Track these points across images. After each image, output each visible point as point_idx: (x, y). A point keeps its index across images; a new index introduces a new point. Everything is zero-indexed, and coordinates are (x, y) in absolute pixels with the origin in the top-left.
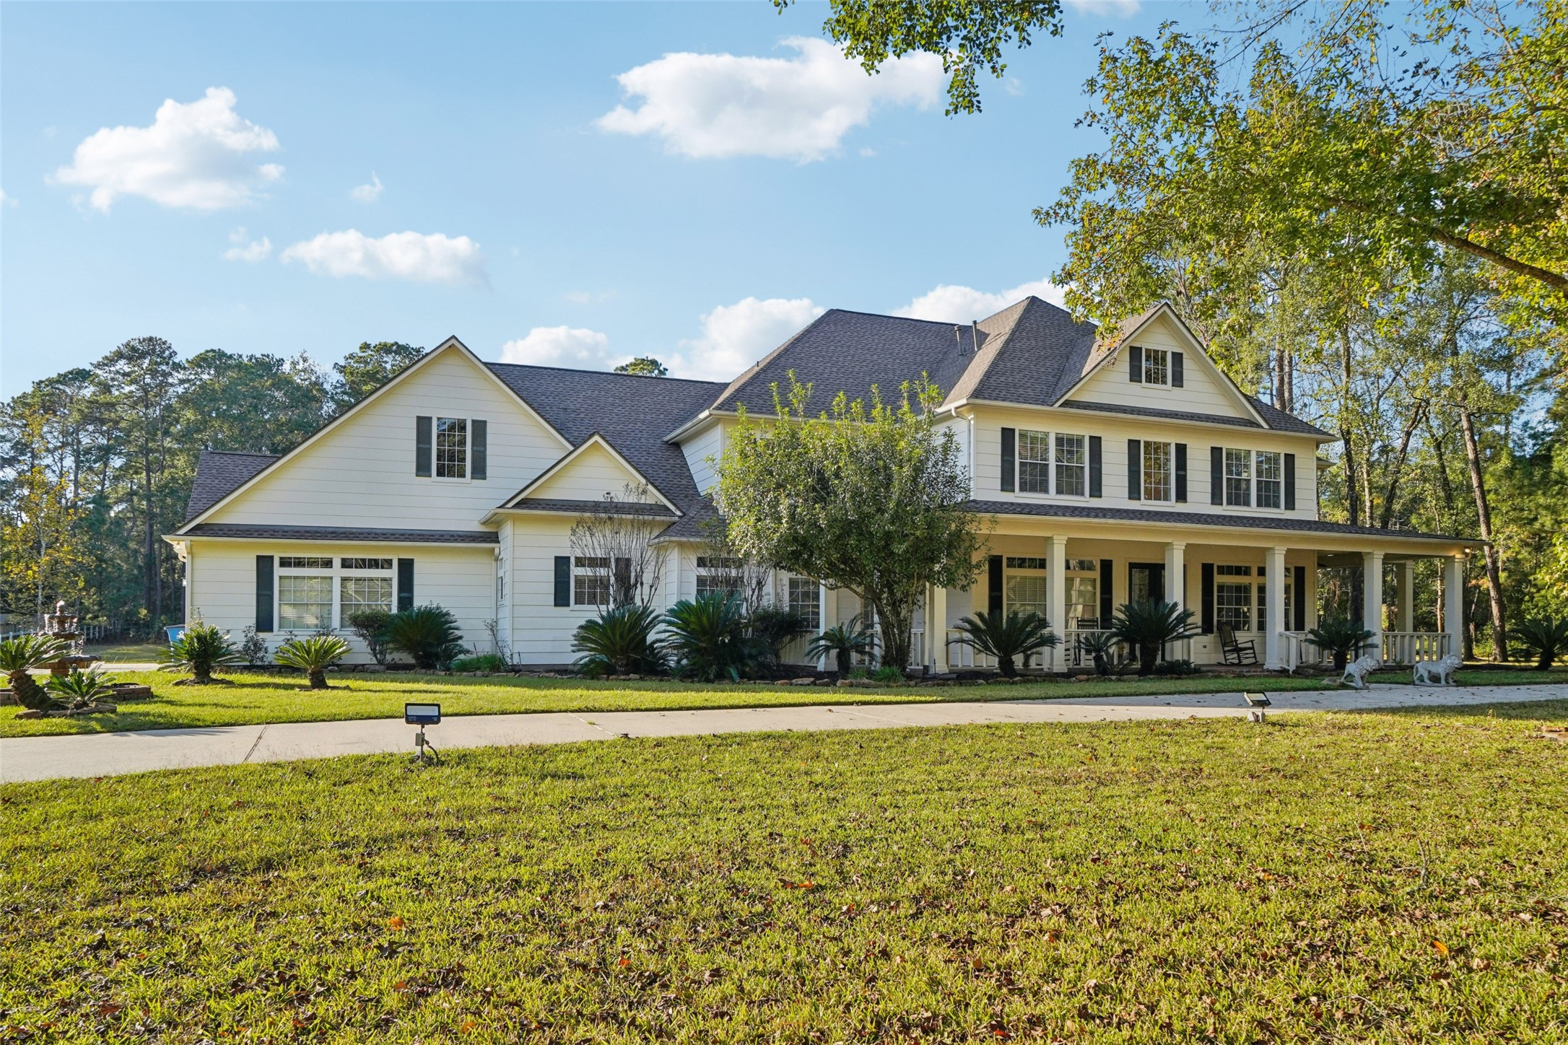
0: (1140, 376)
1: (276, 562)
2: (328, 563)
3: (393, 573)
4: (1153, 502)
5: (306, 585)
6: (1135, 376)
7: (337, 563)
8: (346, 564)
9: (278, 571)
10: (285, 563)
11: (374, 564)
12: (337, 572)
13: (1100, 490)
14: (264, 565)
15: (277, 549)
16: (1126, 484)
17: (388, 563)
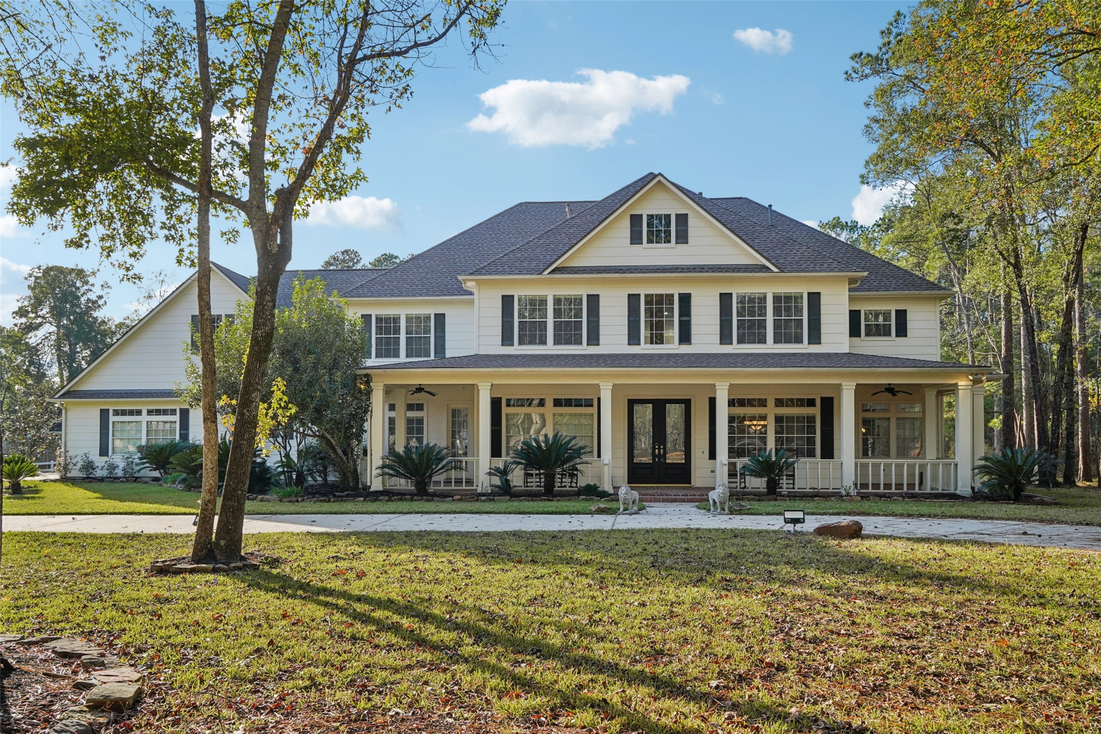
0: (641, 239)
1: (111, 412)
2: (139, 413)
3: (177, 418)
4: (655, 346)
5: (127, 427)
6: (636, 239)
7: (144, 412)
8: (150, 412)
9: (112, 418)
10: (116, 413)
11: (165, 412)
12: (144, 418)
13: (598, 340)
14: (104, 414)
15: (112, 405)
16: (626, 332)
17: (173, 412)
